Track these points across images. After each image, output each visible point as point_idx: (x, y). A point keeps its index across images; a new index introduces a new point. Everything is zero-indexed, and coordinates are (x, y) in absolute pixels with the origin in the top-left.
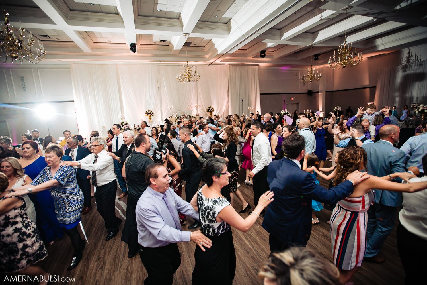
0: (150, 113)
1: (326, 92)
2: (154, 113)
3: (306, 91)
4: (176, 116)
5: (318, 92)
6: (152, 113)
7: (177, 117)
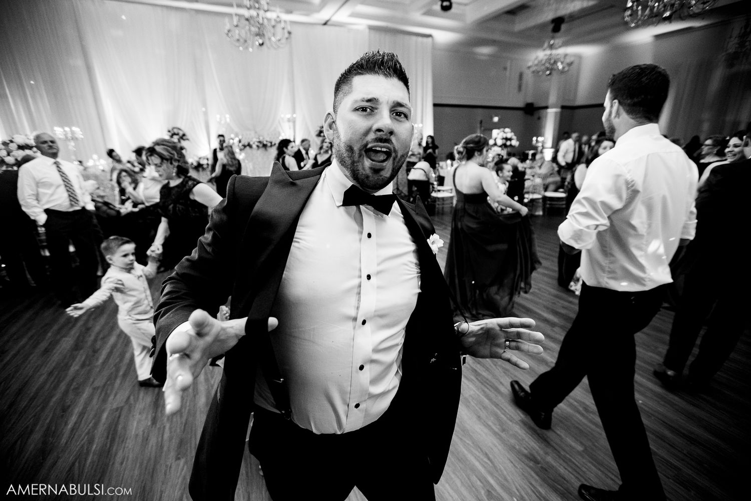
0: (178, 134)
1: (563, 107)
2: (189, 135)
3: (520, 104)
4: (240, 141)
5: (547, 108)
6: (184, 135)
7: (241, 145)
